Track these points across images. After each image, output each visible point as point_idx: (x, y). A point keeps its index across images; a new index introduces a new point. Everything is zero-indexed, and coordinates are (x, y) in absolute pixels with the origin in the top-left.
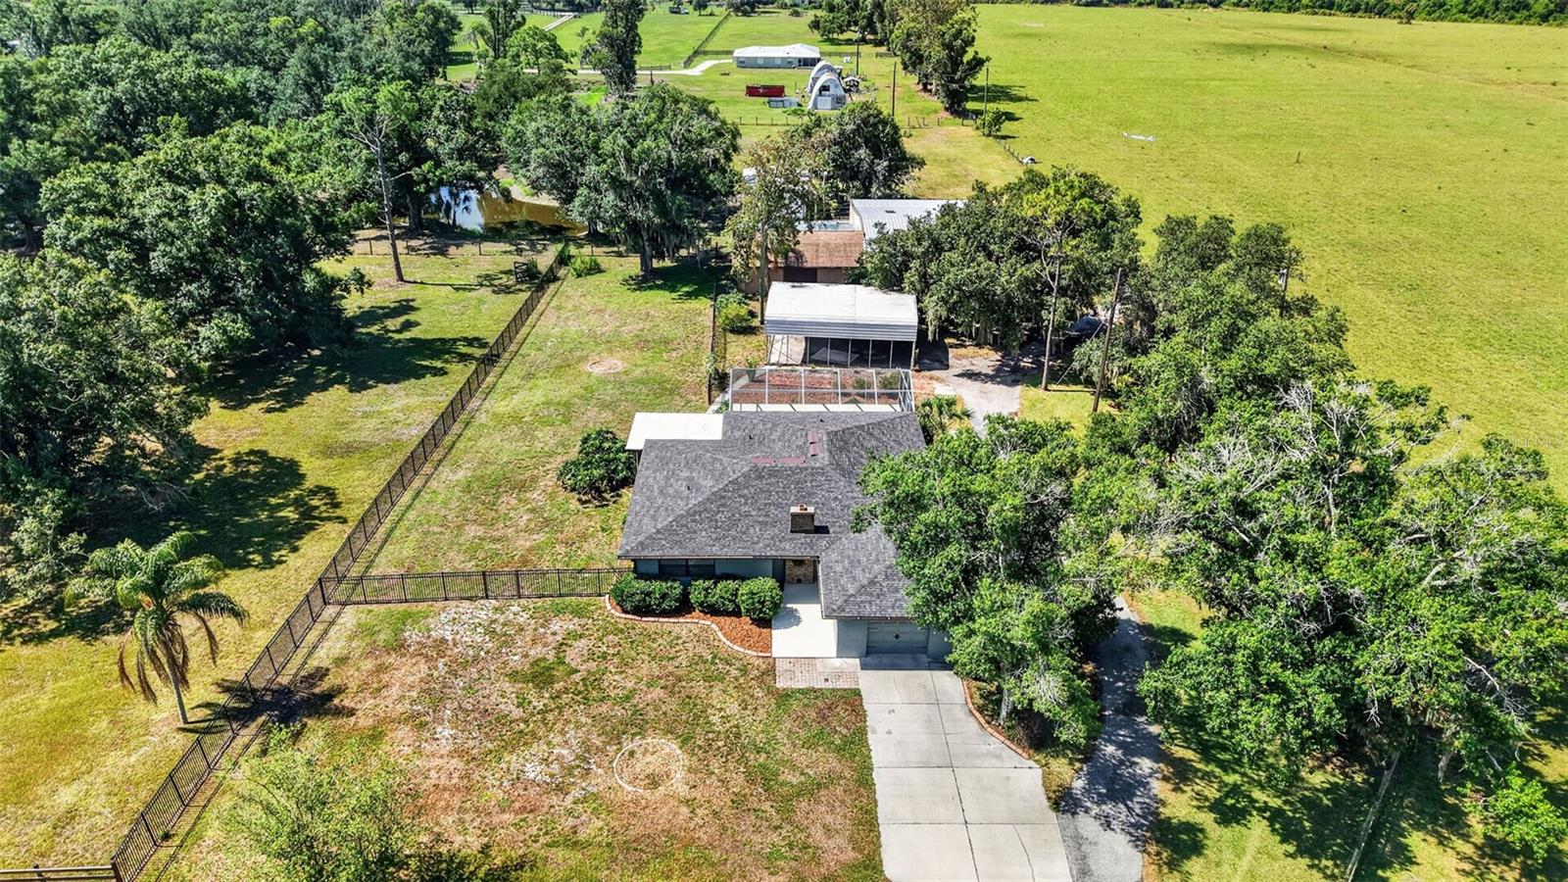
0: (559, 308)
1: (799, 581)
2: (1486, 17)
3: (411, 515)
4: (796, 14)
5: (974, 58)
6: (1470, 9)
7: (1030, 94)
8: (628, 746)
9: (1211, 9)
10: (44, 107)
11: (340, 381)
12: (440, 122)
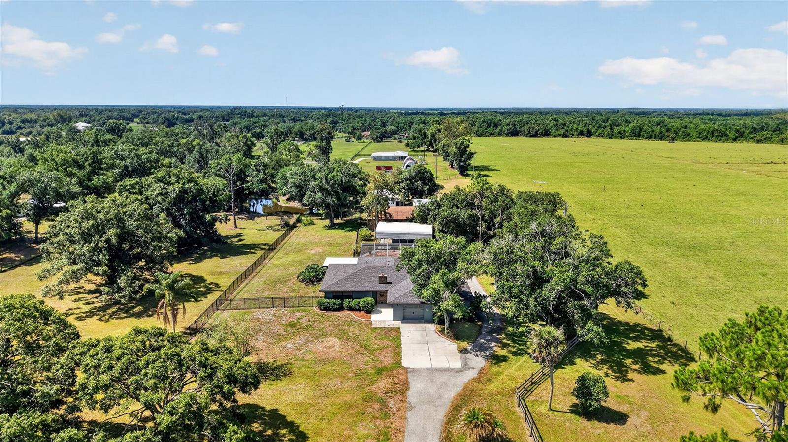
0: (297, 235)
1: (382, 303)
2: (709, 139)
3: (245, 289)
4: (401, 141)
5: (470, 153)
6: (701, 136)
7: (496, 168)
8: (321, 340)
9: (586, 138)
10: (105, 165)
11: (217, 256)
12: (253, 171)
